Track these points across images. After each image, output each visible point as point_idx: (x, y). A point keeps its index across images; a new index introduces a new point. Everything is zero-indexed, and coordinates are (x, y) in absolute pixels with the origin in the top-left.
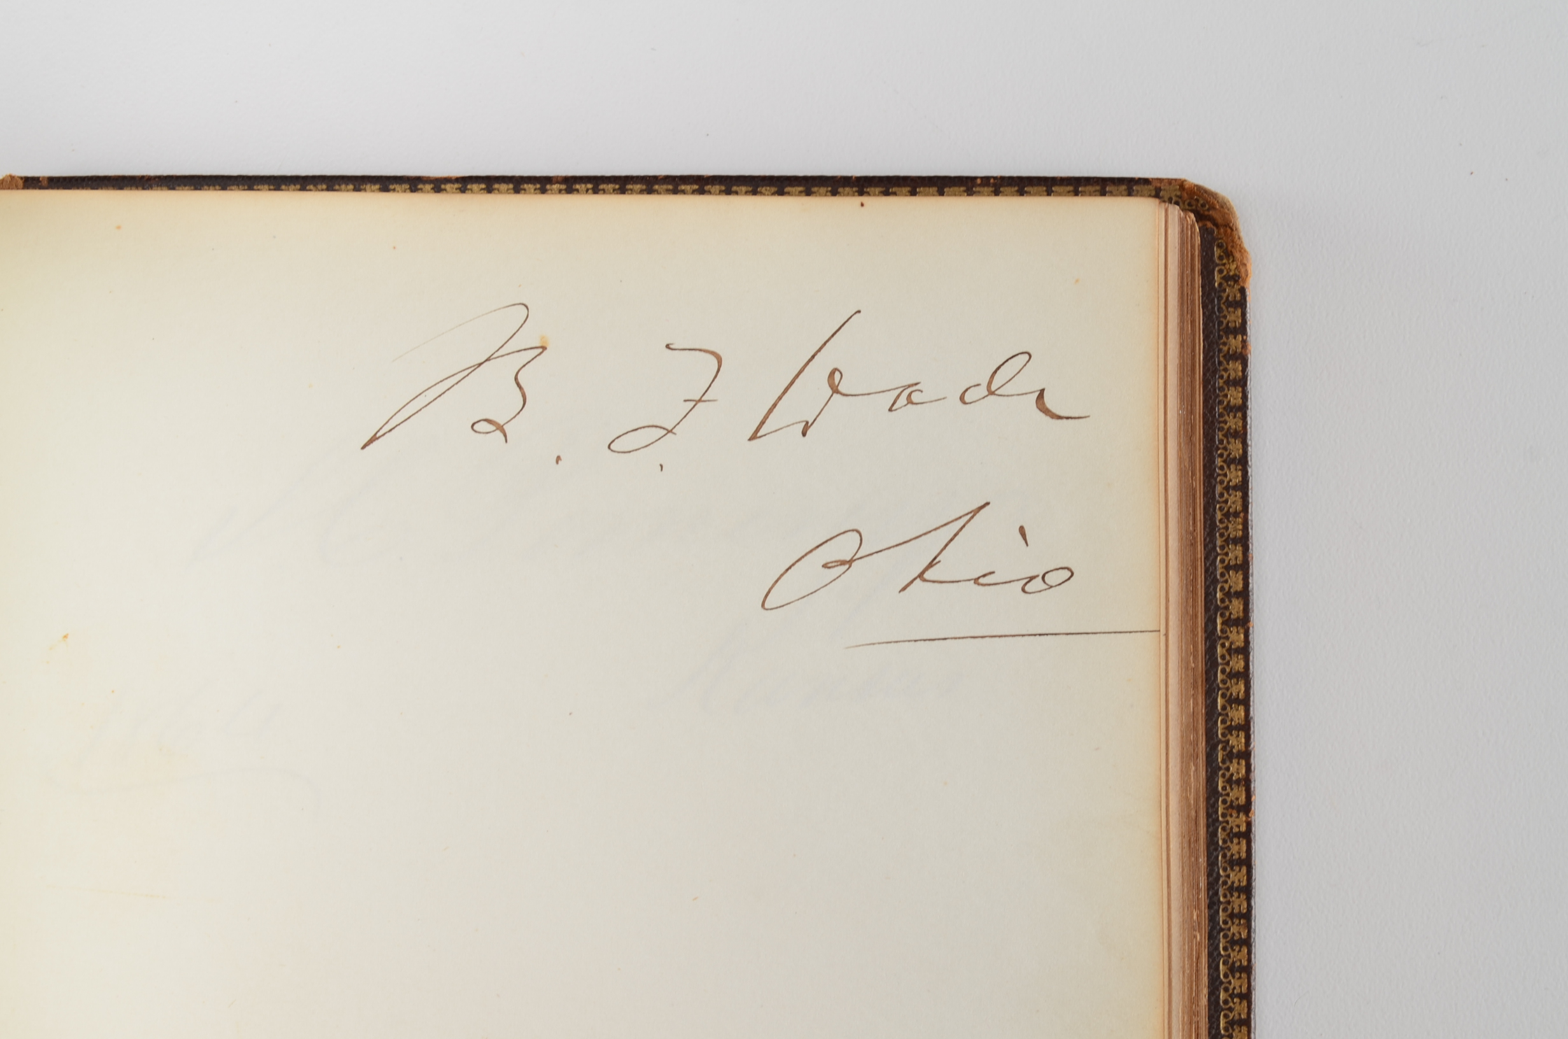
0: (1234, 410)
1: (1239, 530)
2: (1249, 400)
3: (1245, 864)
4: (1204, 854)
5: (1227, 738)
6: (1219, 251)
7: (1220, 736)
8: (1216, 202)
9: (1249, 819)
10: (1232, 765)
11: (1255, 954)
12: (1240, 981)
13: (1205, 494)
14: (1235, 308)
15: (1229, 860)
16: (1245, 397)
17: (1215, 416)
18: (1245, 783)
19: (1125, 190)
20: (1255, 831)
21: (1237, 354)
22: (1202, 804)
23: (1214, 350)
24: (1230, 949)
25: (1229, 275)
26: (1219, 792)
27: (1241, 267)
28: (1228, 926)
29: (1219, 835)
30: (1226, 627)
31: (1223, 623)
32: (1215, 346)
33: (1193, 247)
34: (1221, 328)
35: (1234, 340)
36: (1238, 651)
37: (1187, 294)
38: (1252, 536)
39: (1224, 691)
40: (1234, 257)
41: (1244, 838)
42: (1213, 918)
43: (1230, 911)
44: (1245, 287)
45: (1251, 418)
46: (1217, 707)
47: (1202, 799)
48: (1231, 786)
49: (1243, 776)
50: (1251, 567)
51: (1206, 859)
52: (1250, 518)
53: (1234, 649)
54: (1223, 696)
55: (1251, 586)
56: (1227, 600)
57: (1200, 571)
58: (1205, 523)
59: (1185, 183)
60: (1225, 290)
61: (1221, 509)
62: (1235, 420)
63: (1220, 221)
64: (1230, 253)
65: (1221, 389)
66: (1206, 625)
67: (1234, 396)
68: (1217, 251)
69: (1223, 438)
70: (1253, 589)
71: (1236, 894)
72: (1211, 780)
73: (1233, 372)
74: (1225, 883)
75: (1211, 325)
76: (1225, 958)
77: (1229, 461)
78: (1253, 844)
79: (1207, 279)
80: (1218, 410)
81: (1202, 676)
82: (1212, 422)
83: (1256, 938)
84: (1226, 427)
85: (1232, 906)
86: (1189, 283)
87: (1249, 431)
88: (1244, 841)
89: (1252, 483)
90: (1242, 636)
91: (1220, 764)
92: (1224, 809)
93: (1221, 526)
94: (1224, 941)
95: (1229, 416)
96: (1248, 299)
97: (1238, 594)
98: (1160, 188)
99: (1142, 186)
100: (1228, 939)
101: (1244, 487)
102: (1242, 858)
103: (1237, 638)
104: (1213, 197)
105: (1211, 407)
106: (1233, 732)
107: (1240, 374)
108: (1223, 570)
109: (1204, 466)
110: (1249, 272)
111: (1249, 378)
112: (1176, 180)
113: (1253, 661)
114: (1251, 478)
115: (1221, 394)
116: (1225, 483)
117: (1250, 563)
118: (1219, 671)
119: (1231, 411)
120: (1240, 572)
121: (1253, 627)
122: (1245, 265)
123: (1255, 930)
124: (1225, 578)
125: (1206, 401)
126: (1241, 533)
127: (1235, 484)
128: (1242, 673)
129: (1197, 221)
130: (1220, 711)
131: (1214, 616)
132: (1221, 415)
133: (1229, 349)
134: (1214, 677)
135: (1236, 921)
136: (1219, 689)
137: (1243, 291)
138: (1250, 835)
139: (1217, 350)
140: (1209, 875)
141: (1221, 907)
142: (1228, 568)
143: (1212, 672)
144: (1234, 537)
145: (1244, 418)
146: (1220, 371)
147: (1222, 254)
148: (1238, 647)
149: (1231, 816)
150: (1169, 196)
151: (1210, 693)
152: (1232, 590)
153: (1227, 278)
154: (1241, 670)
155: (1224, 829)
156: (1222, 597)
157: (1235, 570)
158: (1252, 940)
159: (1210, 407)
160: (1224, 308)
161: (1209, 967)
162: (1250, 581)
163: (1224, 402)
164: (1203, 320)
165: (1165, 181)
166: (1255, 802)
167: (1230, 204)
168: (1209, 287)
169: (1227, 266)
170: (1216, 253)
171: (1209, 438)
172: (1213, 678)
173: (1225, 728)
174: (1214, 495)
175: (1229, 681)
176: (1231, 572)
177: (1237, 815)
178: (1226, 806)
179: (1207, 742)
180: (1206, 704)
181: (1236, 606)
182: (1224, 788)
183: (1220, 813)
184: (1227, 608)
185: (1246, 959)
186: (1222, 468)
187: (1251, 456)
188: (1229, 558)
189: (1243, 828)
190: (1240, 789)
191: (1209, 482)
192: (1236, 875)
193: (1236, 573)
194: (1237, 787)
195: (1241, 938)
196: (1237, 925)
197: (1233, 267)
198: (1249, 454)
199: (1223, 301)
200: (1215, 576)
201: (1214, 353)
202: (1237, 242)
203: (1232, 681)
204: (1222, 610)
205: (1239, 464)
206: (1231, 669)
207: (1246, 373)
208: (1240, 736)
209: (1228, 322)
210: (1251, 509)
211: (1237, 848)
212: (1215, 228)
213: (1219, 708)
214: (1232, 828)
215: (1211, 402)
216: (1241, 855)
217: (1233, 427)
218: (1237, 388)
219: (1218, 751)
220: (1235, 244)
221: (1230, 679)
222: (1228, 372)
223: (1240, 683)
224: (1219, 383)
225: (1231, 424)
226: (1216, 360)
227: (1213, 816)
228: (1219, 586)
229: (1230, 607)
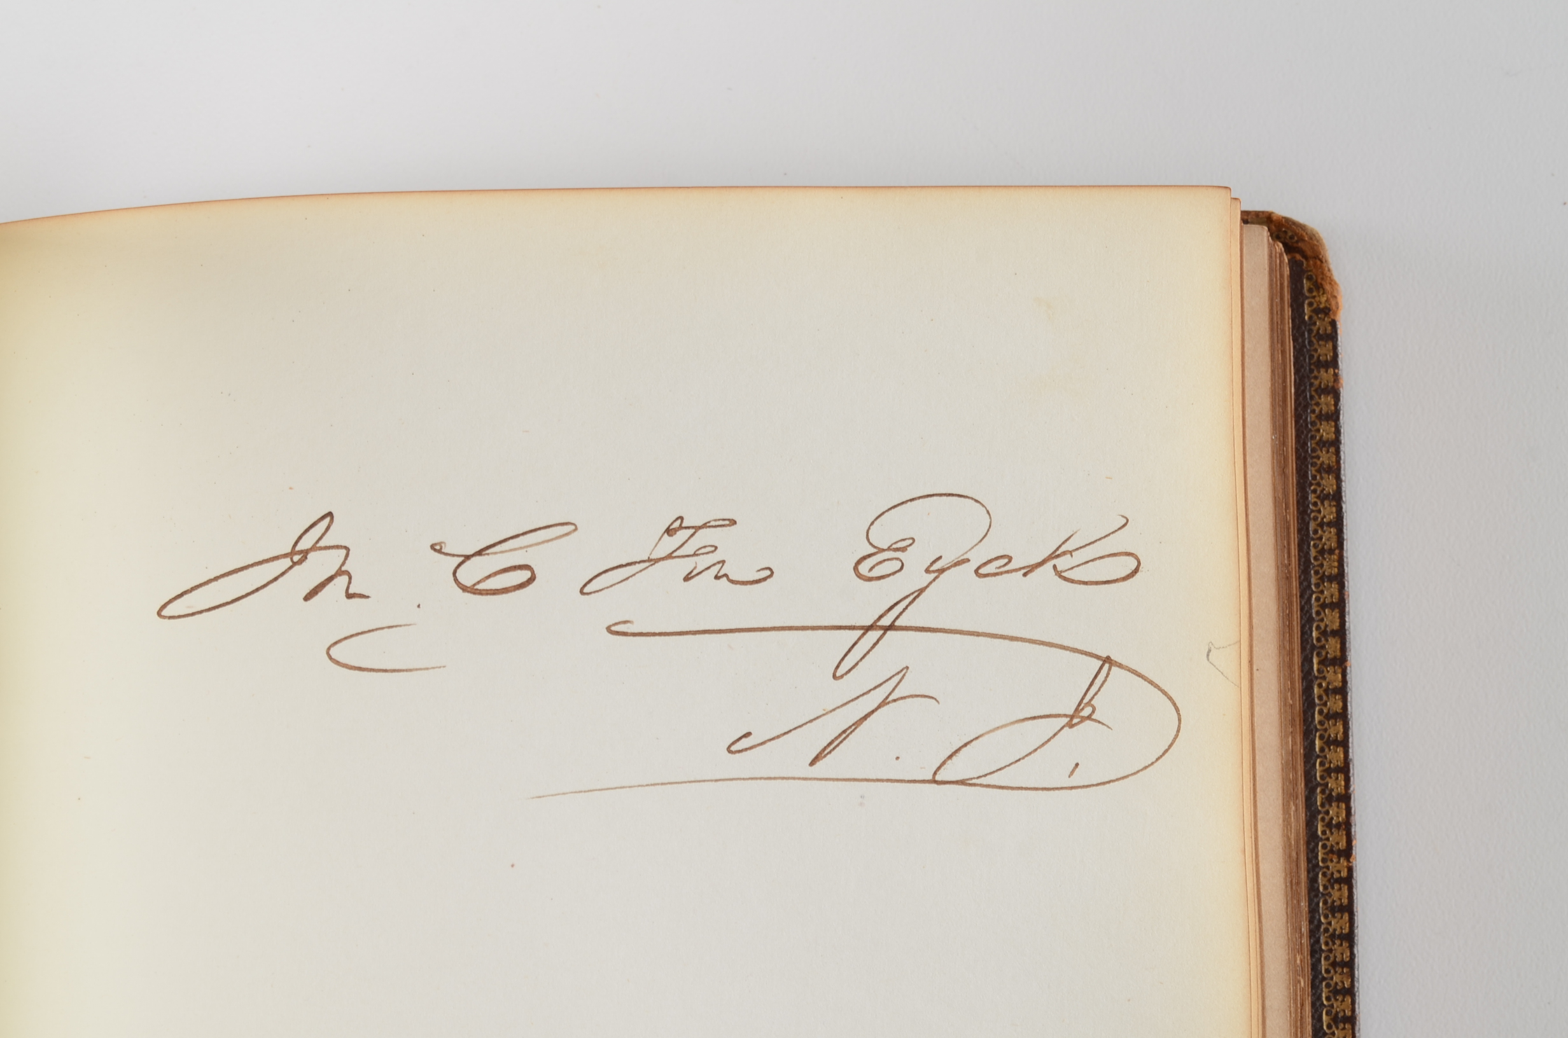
0: (1327, 445)
1: (1335, 567)
2: (1342, 435)
3: (1347, 911)
4: (1305, 899)
5: (1326, 781)
6: (1308, 284)
7: (1318, 779)
8: (1305, 234)
9: (1351, 864)
10: (1332, 808)
11: (1359, 1004)
12: (1344, 1031)
13: (1299, 531)
14: (1326, 342)
15: (1331, 907)
16: (1338, 432)
17: (1307, 451)
18: (1346, 827)
20: (1356, 877)
21: (1330, 388)
22: (1303, 847)
23: (1305, 384)
24: (1333, 999)
25: (1319, 308)
26: (1318, 836)
27: (1331, 299)
28: (1330, 975)
29: (1320, 881)
30: (1322, 667)
31: (1319, 663)
32: (1306, 380)
33: (1282, 276)
34: (1312, 362)
35: (1325, 374)
36: (1336, 691)
37: (1277, 323)
38: (1347, 573)
39: (1321, 732)
40: (1324, 289)
41: (1345, 884)
42: (1315, 967)
43: (1332, 959)
44: (1336, 319)
45: (1344, 453)
46: (1315, 749)
47: (1302, 842)
48: (1331, 831)
49: (1343, 819)
50: (1347, 605)
51: (1307, 904)
52: (1345, 555)
53: (1331, 689)
54: (1321, 737)
55: (1347, 624)
56: (1323, 639)
57: (1296, 608)
58: (1299, 560)
59: (1273, 215)
60: (1315, 324)
61: (1315, 546)
62: (1328, 455)
63: (1309, 253)
64: (1320, 286)
65: (1313, 423)
66: (1303, 665)
67: (1325, 431)
68: (1306, 283)
69: (1316, 473)
70: (1349, 627)
71: (1338, 942)
72: (1310, 823)
73: (1325, 406)
75: (1302, 358)
76: (1329, 1008)
77: (1323, 497)
78: (1354, 890)
79: (1297, 311)
80: (1311, 445)
81: (1300, 715)
82: (1305, 458)
83: (1360, 988)
84: (1319, 462)
85: (1335, 954)
86: (1279, 312)
87: (1342, 466)
88: (1346, 887)
89: (1346, 519)
90: (1340, 676)
91: (1320, 808)
92: (1324, 854)
93: (1316, 563)
94: (1327, 990)
95: (1321, 451)
96: (1339, 332)
97: (1334, 633)
100: (1331, 989)
101: (1338, 523)
102: (1344, 905)
103: (1333, 676)
104: (1302, 229)
105: (1304, 442)
106: (1332, 774)
107: (1333, 408)
108: (1319, 609)
109: (1298, 502)
110: (1340, 304)
111: (1341, 412)
112: (1263, 212)
113: (1351, 702)
114: (1345, 514)
115: (1313, 429)
116: (1319, 519)
117: (1347, 602)
118: (1316, 712)
119: (1324, 446)
120: (1337, 610)
121: (1350, 667)
122: (1335, 297)
123: (1358, 979)
124: (1321, 617)
125: (1298, 436)
126: (1336, 570)
127: (1329, 520)
128: (1341, 713)
129: (1286, 254)
130: (1318, 753)
131: (1310, 656)
132: (1314, 450)
134: (1312, 718)
135: (1339, 970)
136: (1317, 730)
137: (1333, 324)
138: (1351, 881)
139: (1308, 384)
140: (1311, 922)
141: (1323, 955)
142: (1323, 606)
143: (1309, 713)
144: (1329, 574)
145: (1338, 453)
146: (1312, 405)
147: (1312, 286)
148: (1336, 687)
149: (1332, 861)
151: (1308, 734)
152: (1328, 629)
153: (1317, 311)
154: (1338, 710)
155: (1324, 875)
156: (1318, 636)
157: (1331, 609)
158: (1356, 989)
159: (1302, 442)
160: (1315, 341)
161: (1313, 1017)
162: (1347, 619)
163: (1316, 437)
164: (1294, 353)
165: (1253, 214)
166: (1356, 847)
167: (1319, 236)
168: (1299, 320)
169: (1317, 299)
170: (1305, 286)
171: (1302, 473)
172: (1310, 720)
173: (1324, 771)
174: (1308, 532)
175: (1327, 722)
176: (1327, 611)
177: (1337, 860)
178: (1326, 851)
179: (1306, 785)
180: (1304, 745)
181: (1332, 645)
182: (1324, 833)
183: (1320, 858)
184: (1323, 647)
185: (1350, 1009)
186: (1315, 504)
187: (1345, 491)
188: (1325, 596)
189: (1344, 874)
190: (1340, 833)
191: (1303, 519)
192: (1337, 923)
193: (1333, 612)
194: (1337, 831)
195: (1344, 987)
196: (1340, 974)
197: (1323, 299)
198: (1343, 489)
199: (1313, 334)
200: (1311, 614)
201: (1306, 387)
202: (1327, 275)
203: (1330, 722)
204: (1318, 650)
205: (1332, 499)
206: (1329, 710)
207: (1338, 408)
208: (1339, 778)
209: (1319, 356)
210: (1347, 546)
211: (1337, 895)
212: (1304, 261)
213: (1317, 750)
214: (1332, 874)
215: (1303, 437)
216: (1343, 901)
217: (1327, 462)
218: (1330, 422)
219: (1317, 794)
220: (1325, 277)
221: (1328, 721)
222: (1320, 407)
223: (1338, 724)
224: (1311, 417)
225: (1324, 459)
226: (1308, 394)
227: (1314, 862)
228: (1315, 625)
229: (1327, 647)
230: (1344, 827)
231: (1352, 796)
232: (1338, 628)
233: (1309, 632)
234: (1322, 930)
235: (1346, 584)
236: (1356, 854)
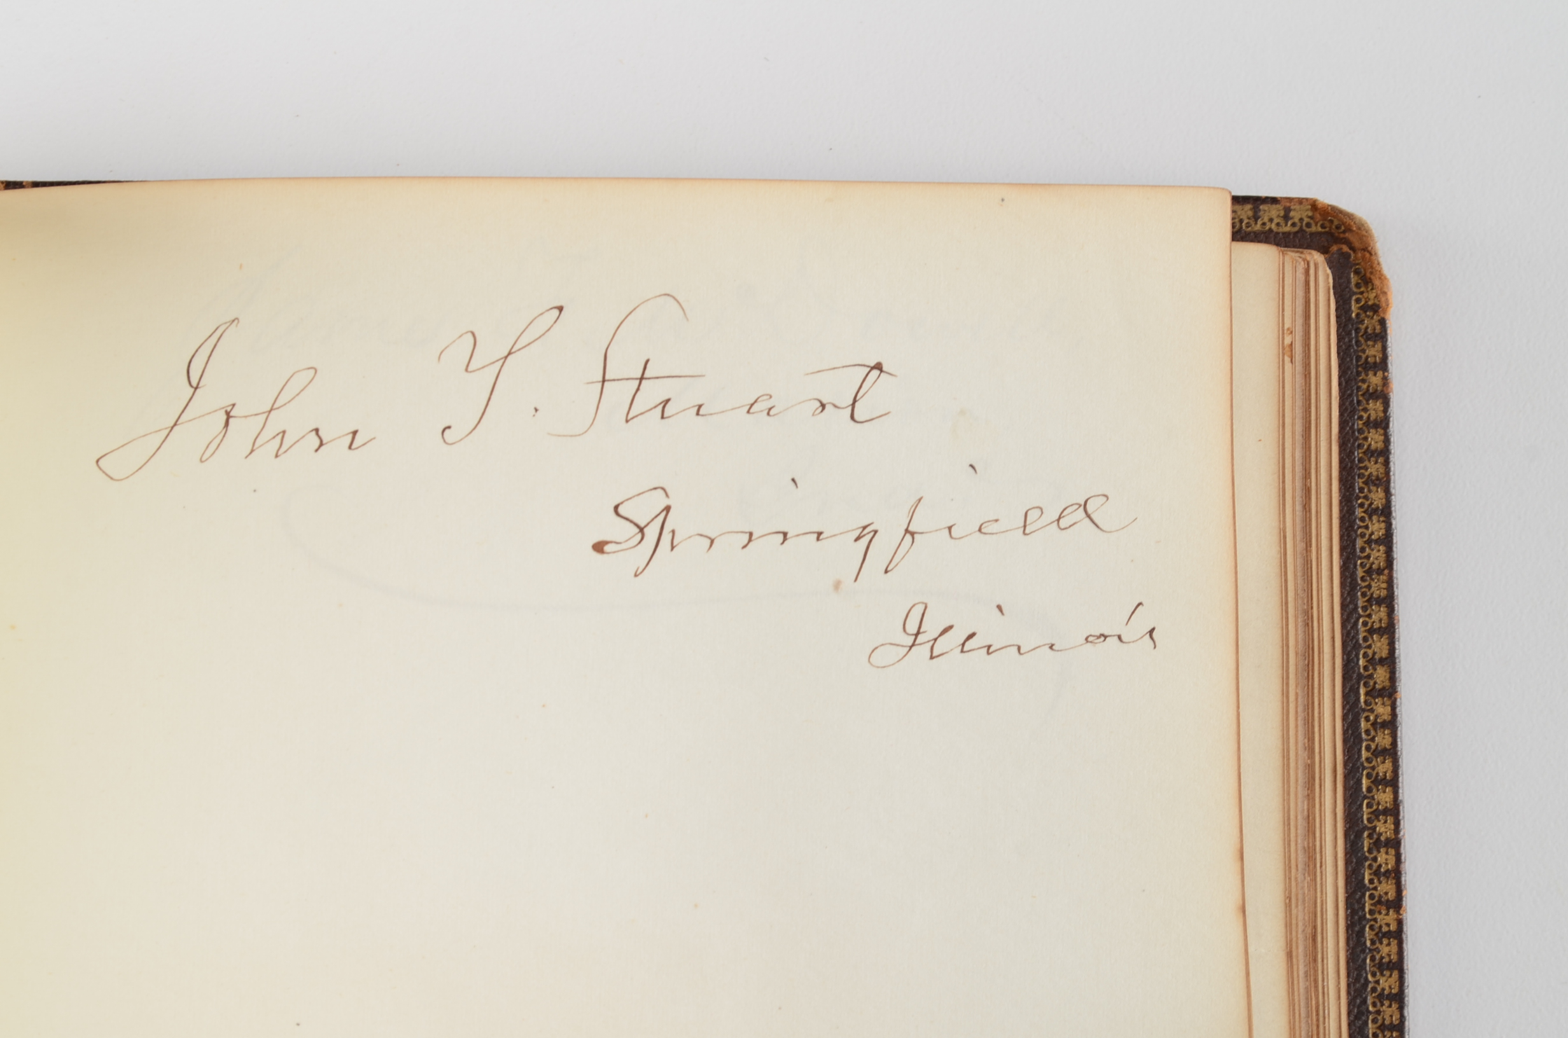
0: (1376, 455)
1: (1384, 589)
2: (1392, 444)
3: (1397, 969)
6: (1356, 278)
7: (1366, 822)
8: (1353, 223)
9: (1401, 917)
10: (1380, 854)
13: (1342, 549)
14: (1375, 341)
15: (1379, 963)
16: (1387, 441)
17: (1354, 460)
18: (1395, 875)
19: (1251, 209)
20: (1407, 931)
21: (1379, 392)
22: (1342, 896)
23: (1352, 387)
25: (1368, 305)
26: (1365, 885)
27: (1381, 296)
29: (1367, 935)
30: (1370, 698)
31: (1367, 694)
32: (1352, 384)
34: (1360, 363)
35: (1374, 377)
36: (1384, 725)
38: (1397, 596)
39: (1369, 770)
40: (1373, 285)
41: (1395, 938)
43: (1380, 1022)
44: (1386, 317)
45: (1394, 464)
46: (1362, 788)
48: (1379, 880)
49: (1392, 867)
50: (1397, 630)
52: (1395, 575)
53: (1380, 723)
54: (1369, 776)
55: (1397, 651)
56: (1371, 668)
58: (1343, 580)
59: (1317, 203)
60: (1364, 320)
61: (1362, 565)
62: (1377, 466)
63: (1357, 244)
64: (1369, 280)
65: (1360, 431)
66: (1346, 697)
67: (1374, 439)
68: (1353, 277)
69: (1363, 486)
70: (1399, 655)
71: (1387, 1003)
72: (1353, 871)
73: (1374, 412)
74: (1374, 990)
75: (1348, 359)
77: (1371, 512)
78: (1405, 945)
79: (1344, 308)
80: (1358, 454)
82: (1351, 468)
84: (1367, 474)
85: (1383, 1017)
87: (1392, 478)
88: (1396, 941)
89: (1396, 536)
90: (1388, 708)
91: (1367, 854)
92: (1372, 905)
93: (1364, 584)
95: (1369, 461)
96: (1389, 332)
97: (1382, 661)
98: (1289, 207)
99: (1269, 205)
101: (1387, 540)
102: (1393, 961)
103: (1382, 710)
104: (1352, 220)
105: (1350, 451)
106: (1381, 817)
107: (1383, 415)
108: (1365, 634)
110: (1390, 301)
111: (1391, 419)
112: (1307, 199)
113: (1401, 738)
114: (1395, 531)
115: (1360, 437)
116: (1367, 536)
117: (1397, 627)
118: (1363, 748)
119: (1372, 456)
120: (1387, 636)
121: (1401, 699)
122: (1385, 293)
124: (1368, 643)
125: (1342, 445)
126: (1385, 591)
127: (1377, 537)
128: (1390, 749)
130: (1365, 793)
131: (1355, 686)
132: (1361, 460)
133: (1369, 386)
134: (1358, 753)
136: (1364, 768)
137: (1383, 322)
138: (1401, 935)
139: (1355, 388)
140: (1353, 979)
141: (1369, 1018)
142: (1371, 631)
143: (1355, 749)
144: (1377, 596)
145: (1387, 463)
146: (1359, 411)
147: (1360, 281)
148: (1384, 721)
149: (1380, 913)
150: (1300, 217)
151: (1353, 772)
152: (1377, 657)
153: (1364, 308)
154: (1387, 746)
155: (1371, 928)
156: (1365, 664)
157: (1379, 635)
159: (1348, 451)
160: (1362, 341)
162: (1397, 646)
163: (1364, 446)
165: (1295, 200)
166: (1406, 898)
167: (1368, 226)
168: (1345, 318)
169: (1365, 295)
170: (1353, 280)
171: (1347, 485)
172: (1356, 756)
173: (1371, 813)
174: (1355, 550)
175: (1374, 759)
176: (1375, 636)
177: (1386, 912)
178: (1374, 901)
179: (1349, 826)
180: (1345, 787)
181: (1381, 675)
182: (1371, 881)
183: (1367, 910)
184: (1371, 676)
186: (1362, 519)
187: (1395, 506)
188: (1372, 620)
189: (1393, 927)
190: (1389, 882)
191: (1348, 536)
192: (1386, 981)
193: (1381, 638)
194: (1386, 880)
197: (1372, 295)
198: (1393, 503)
199: (1361, 334)
200: (1357, 640)
201: (1353, 391)
202: (1377, 269)
203: (1379, 759)
204: (1365, 680)
205: (1381, 514)
206: (1377, 745)
207: (1388, 414)
208: (1389, 821)
209: (1367, 357)
210: (1397, 565)
211: (1387, 950)
212: (1352, 253)
213: (1364, 789)
214: (1381, 927)
215: (1349, 445)
216: (1392, 958)
217: (1375, 473)
218: (1379, 430)
219: (1364, 838)
220: (1374, 270)
221: (1377, 758)
222: (1368, 413)
223: (1387, 761)
224: (1359, 424)
225: (1372, 470)
226: (1355, 398)
227: (1360, 913)
228: (1362, 652)
229: (1375, 676)
230: (1393, 875)
231: (1402, 841)
232: (1388, 655)
233: (1355, 660)
234: (1369, 989)
235: (1396, 608)
236: (1406, 905)
